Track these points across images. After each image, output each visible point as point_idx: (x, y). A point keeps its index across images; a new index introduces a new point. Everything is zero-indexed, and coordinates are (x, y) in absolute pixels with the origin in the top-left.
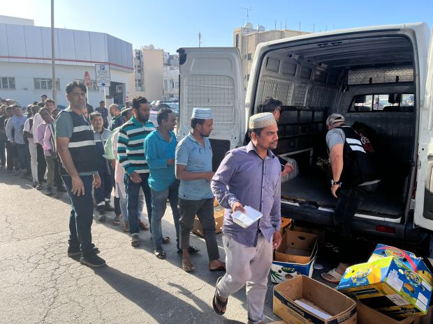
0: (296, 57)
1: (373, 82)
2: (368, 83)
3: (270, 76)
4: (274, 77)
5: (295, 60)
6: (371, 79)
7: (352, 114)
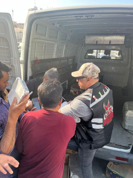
0: (58, 26)
1: (98, 43)
2: (96, 43)
3: (40, 39)
4: (43, 39)
5: (57, 27)
6: (97, 41)
7: (86, 59)
